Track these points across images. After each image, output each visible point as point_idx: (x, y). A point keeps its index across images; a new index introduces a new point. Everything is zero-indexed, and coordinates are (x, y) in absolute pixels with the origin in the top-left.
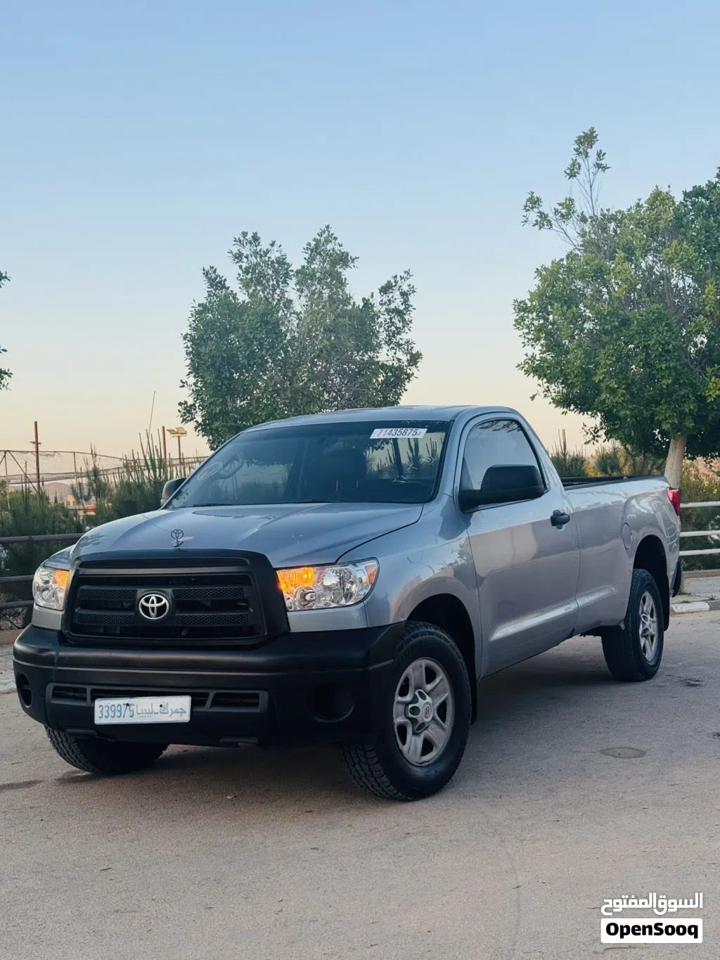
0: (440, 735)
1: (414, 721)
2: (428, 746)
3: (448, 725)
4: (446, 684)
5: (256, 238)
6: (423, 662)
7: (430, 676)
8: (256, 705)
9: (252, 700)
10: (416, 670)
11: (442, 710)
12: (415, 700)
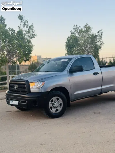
0: (60, 109)
1: (54, 106)
2: (57, 110)
3: (62, 107)
4: (61, 100)
5: (77, 26)
6: (56, 97)
7: (58, 99)
8: (25, 103)
9: (25, 102)
10: (55, 98)
11: (61, 105)
12: (54, 103)
